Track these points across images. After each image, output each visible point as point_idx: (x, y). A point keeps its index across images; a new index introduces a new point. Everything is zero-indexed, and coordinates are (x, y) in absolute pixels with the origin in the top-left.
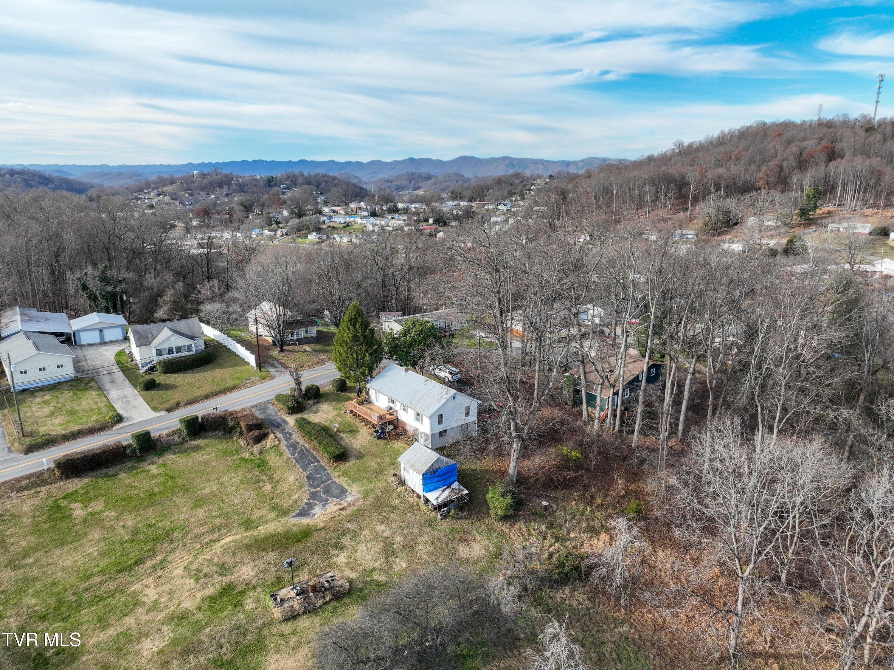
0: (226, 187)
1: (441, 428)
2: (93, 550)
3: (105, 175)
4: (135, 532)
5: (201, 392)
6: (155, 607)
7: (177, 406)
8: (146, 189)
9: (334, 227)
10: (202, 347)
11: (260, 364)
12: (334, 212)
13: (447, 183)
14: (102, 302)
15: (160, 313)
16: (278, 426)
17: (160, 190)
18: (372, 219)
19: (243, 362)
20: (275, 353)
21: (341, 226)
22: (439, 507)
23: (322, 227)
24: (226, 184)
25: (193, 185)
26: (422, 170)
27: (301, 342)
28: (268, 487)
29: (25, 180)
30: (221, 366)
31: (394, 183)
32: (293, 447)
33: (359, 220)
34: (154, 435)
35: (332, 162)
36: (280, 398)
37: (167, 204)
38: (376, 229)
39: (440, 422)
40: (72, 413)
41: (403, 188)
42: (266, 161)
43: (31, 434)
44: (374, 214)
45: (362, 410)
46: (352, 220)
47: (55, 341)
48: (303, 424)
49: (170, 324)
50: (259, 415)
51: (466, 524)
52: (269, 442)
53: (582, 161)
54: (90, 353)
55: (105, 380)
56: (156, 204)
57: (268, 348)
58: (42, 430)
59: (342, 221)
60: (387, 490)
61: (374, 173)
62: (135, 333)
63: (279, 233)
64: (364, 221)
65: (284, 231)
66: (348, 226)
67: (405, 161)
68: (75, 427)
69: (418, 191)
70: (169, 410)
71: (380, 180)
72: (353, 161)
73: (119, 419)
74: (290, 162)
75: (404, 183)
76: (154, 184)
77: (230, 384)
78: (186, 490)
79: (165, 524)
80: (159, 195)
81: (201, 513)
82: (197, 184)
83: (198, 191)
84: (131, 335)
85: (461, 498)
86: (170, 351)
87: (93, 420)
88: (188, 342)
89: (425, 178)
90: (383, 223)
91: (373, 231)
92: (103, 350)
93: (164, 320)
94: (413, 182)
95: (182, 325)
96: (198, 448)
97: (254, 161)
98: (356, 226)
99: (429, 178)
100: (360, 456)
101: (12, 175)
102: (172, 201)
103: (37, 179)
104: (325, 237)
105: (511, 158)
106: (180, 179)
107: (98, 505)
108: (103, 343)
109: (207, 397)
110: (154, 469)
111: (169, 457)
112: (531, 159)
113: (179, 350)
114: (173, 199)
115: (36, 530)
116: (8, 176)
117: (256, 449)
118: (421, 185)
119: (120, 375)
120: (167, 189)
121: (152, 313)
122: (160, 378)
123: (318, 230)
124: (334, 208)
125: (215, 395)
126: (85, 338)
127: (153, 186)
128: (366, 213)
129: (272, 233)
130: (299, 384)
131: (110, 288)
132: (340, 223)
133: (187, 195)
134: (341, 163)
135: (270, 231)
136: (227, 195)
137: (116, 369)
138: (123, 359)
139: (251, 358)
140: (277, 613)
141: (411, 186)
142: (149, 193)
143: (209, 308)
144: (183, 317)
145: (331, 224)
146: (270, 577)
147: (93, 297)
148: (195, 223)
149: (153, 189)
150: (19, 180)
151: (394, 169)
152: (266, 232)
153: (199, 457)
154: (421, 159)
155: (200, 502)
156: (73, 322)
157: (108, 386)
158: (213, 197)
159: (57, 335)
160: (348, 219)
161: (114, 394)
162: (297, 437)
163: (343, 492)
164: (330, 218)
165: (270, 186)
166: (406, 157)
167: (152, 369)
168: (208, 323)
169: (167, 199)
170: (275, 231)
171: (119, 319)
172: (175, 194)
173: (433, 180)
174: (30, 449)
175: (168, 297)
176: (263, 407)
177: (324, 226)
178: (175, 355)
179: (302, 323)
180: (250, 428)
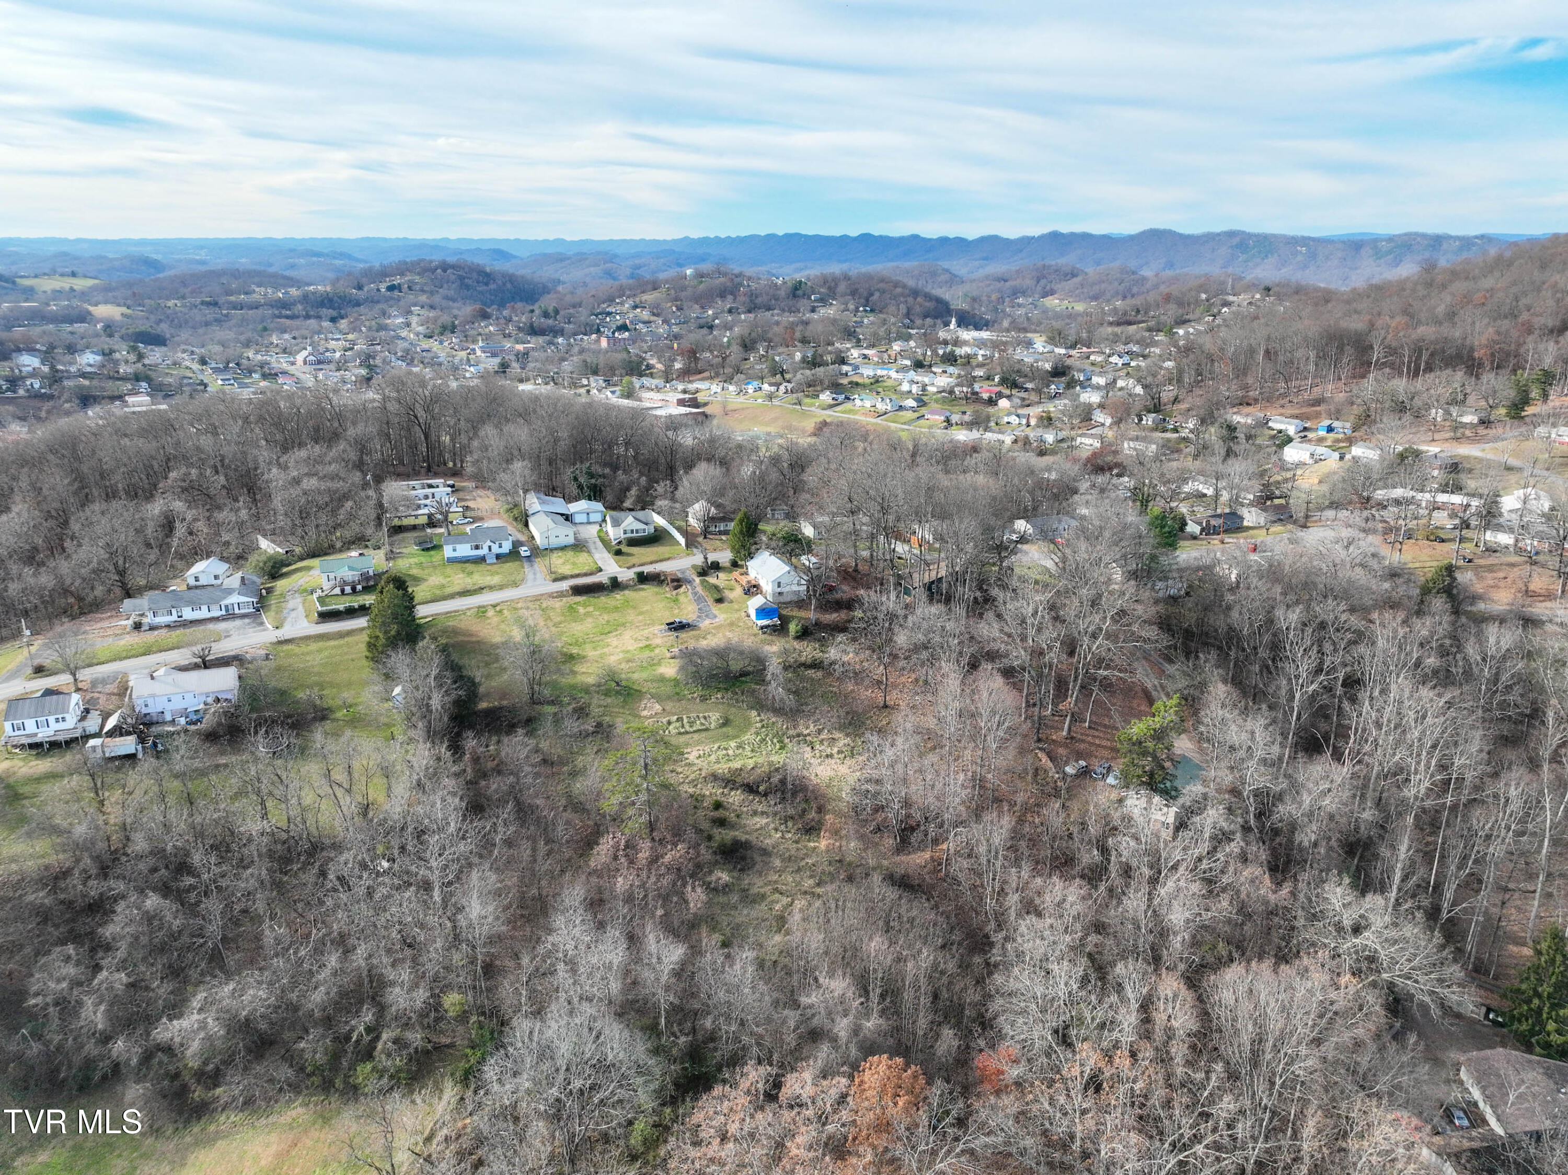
0: (730, 298)
1: (779, 590)
2: (590, 626)
3: (562, 260)
4: (608, 621)
5: (649, 560)
6: (616, 647)
7: (634, 566)
8: (620, 297)
9: (857, 384)
10: (652, 530)
11: (687, 546)
12: (865, 357)
13: (1103, 286)
14: (587, 491)
15: (627, 504)
16: (689, 582)
17: (637, 300)
18: (912, 374)
19: (678, 543)
20: (701, 539)
21: (867, 381)
22: (762, 628)
23: (842, 381)
24: (732, 293)
25: (684, 294)
26: (1065, 261)
27: (721, 533)
28: (676, 611)
29: (461, 278)
30: (662, 545)
31: (1008, 284)
32: (695, 594)
33: (893, 374)
34: (620, 580)
35: (915, 237)
36: (694, 567)
37: (644, 323)
38: (915, 389)
39: (779, 586)
40: (574, 564)
41: (1024, 293)
42: (806, 236)
43: (555, 573)
44: (919, 365)
45: (739, 578)
46: (884, 373)
47: (561, 519)
48: (702, 582)
49: (633, 513)
50: (680, 575)
51: (774, 638)
52: (682, 590)
53: (1391, 239)
54: (581, 528)
55: (592, 547)
56: (631, 322)
57: (697, 536)
58: (560, 571)
59: (871, 373)
60: (739, 619)
61: (986, 259)
62: (612, 517)
63: (782, 388)
64: (900, 376)
65: (790, 386)
66: (877, 381)
67: (1042, 237)
68: (577, 572)
69: (1050, 298)
70: (629, 568)
71: (987, 277)
72: (951, 236)
73: (600, 570)
74: (845, 238)
75: (1028, 282)
76: (630, 290)
77: (667, 556)
78: (635, 608)
79: (623, 620)
80: (635, 307)
81: (640, 618)
82: (689, 292)
83: (690, 304)
84: (608, 518)
85: (775, 626)
86: (632, 531)
87: (585, 569)
88: (644, 526)
89: (1066, 275)
90: (926, 380)
91: (910, 391)
92: (589, 527)
93: (631, 510)
94: (1043, 282)
95: (641, 514)
96: (643, 589)
97: (788, 236)
98: (889, 383)
99: (1074, 275)
100: (731, 602)
101: (445, 271)
102: (653, 318)
103: (475, 275)
104: (841, 397)
105: (1243, 232)
106: (667, 282)
107: (591, 609)
108: (589, 523)
109: (651, 563)
110: (618, 596)
111: (627, 592)
112: (1285, 236)
113: (637, 531)
114: (654, 314)
115: (563, 614)
116: (439, 271)
117: (674, 592)
118: (1056, 287)
119: (600, 544)
120: (649, 297)
121: (622, 502)
122: (625, 549)
123: (836, 387)
124: (866, 352)
125: (657, 562)
126: (578, 518)
127: (628, 293)
128: (908, 362)
129: (773, 389)
130: (706, 558)
131: (593, 481)
132: (868, 377)
133: (674, 309)
134: (930, 240)
135: (771, 384)
136: (730, 311)
137: (597, 540)
138: (602, 535)
139: (682, 540)
140: (669, 655)
141: (1039, 288)
142: (622, 304)
143: (660, 503)
144: (643, 509)
145: (856, 379)
146: (669, 644)
147: (580, 487)
148: (678, 366)
149: (628, 297)
150: (453, 277)
151: (1021, 251)
152: (766, 387)
153: (642, 593)
154: (1073, 235)
155: (641, 613)
156: (570, 506)
157: (593, 551)
158: (710, 312)
159: (562, 515)
160: (880, 372)
161: (597, 556)
162: (699, 589)
163: (716, 617)
164: (856, 368)
165: (795, 296)
166: (1045, 230)
167: (620, 543)
168: (659, 513)
169: (645, 315)
170: (778, 385)
171: (599, 506)
172: (657, 306)
173: (1078, 279)
174: (555, 580)
175: (634, 491)
176: (683, 572)
177: (845, 381)
178: (635, 535)
179: (723, 519)
180: (673, 581)
